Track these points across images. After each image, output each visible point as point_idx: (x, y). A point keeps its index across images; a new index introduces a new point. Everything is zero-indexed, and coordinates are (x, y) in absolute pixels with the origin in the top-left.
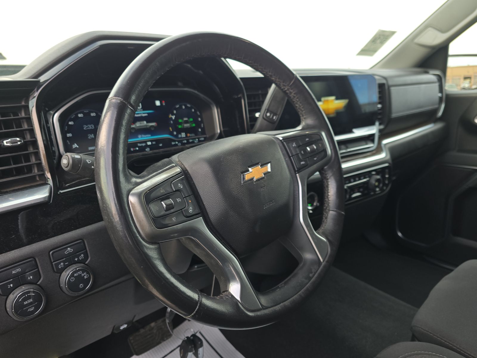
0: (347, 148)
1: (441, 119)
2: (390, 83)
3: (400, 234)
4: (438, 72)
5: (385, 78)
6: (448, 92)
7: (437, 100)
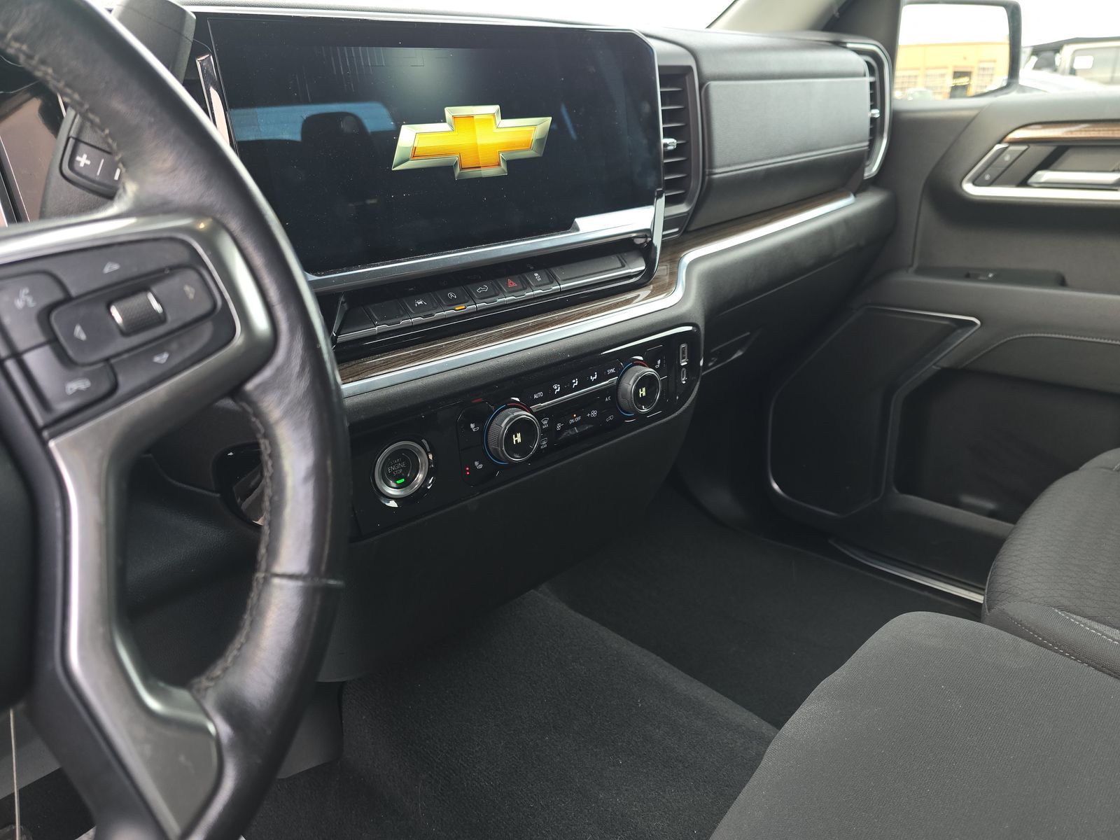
0: (553, 279)
1: (876, 182)
2: (709, 68)
3: (776, 486)
4: (871, 46)
5: (693, 53)
6: (900, 106)
7: (867, 126)
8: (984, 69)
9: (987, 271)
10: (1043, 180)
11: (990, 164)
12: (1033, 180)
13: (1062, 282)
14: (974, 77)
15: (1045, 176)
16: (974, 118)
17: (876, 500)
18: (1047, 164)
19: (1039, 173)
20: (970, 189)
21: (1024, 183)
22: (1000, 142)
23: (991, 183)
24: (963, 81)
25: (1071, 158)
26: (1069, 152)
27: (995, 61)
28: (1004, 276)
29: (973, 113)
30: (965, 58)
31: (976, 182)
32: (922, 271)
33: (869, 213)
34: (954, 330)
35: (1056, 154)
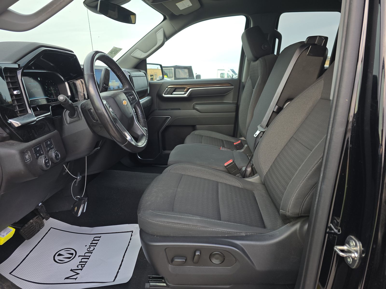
2: (132, 75)
3: (139, 158)
4: (144, 71)
7: (146, 85)
8: (155, 74)
9: (169, 109)
10: (174, 93)
11: (166, 91)
12: (173, 94)
13: (180, 109)
14: (154, 76)
15: (175, 93)
16: (162, 84)
17: (160, 153)
18: (174, 91)
19: (173, 93)
20: (163, 95)
21: (172, 94)
22: (167, 88)
23: (167, 94)
24: (152, 77)
25: (177, 90)
26: (177, 89)
27: (157, 73)
28: (172, 109)
29: (162, 83)
30: (152, 72)
31: (165, 94)
32: (159, 110)
33: (148, 100)
34: (167, 119)
35: (175, 90)
